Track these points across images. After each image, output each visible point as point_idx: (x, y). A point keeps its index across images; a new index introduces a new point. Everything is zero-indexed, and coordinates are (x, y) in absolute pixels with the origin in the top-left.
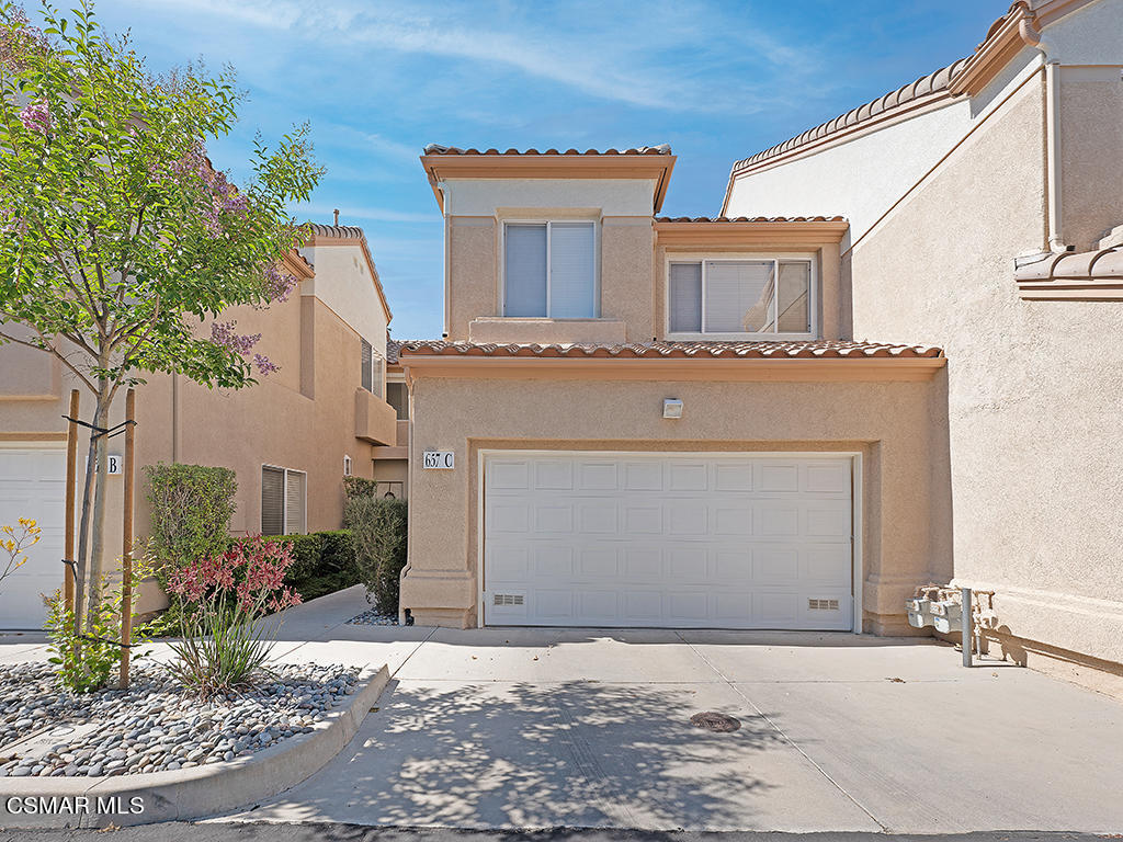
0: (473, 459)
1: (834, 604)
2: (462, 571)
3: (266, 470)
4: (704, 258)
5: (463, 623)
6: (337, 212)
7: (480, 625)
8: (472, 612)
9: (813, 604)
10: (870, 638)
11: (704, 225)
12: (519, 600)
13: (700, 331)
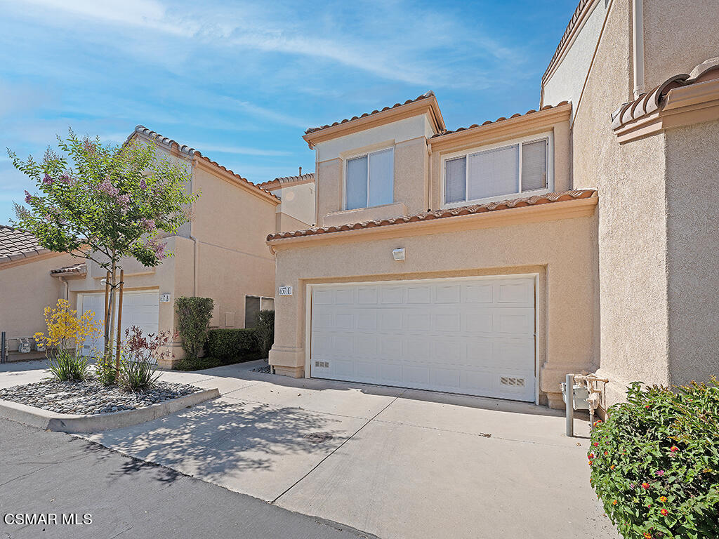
0: (304, 290)
1: (521, 382)
2: (295, 347)
3: (247, 297)
4: (467, 153)
5: (296, 375)
6: (300, 168)
7: (307, 376)
8: (302, 369)
9: (504, 380)
10: (542, 409)
11: (475, 130)
12: (327, 365)
13: (465, 200)
